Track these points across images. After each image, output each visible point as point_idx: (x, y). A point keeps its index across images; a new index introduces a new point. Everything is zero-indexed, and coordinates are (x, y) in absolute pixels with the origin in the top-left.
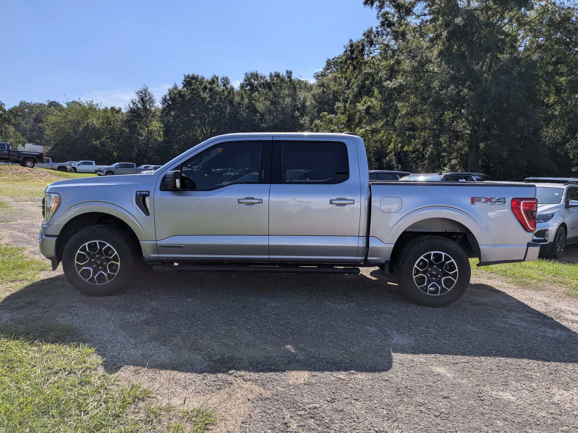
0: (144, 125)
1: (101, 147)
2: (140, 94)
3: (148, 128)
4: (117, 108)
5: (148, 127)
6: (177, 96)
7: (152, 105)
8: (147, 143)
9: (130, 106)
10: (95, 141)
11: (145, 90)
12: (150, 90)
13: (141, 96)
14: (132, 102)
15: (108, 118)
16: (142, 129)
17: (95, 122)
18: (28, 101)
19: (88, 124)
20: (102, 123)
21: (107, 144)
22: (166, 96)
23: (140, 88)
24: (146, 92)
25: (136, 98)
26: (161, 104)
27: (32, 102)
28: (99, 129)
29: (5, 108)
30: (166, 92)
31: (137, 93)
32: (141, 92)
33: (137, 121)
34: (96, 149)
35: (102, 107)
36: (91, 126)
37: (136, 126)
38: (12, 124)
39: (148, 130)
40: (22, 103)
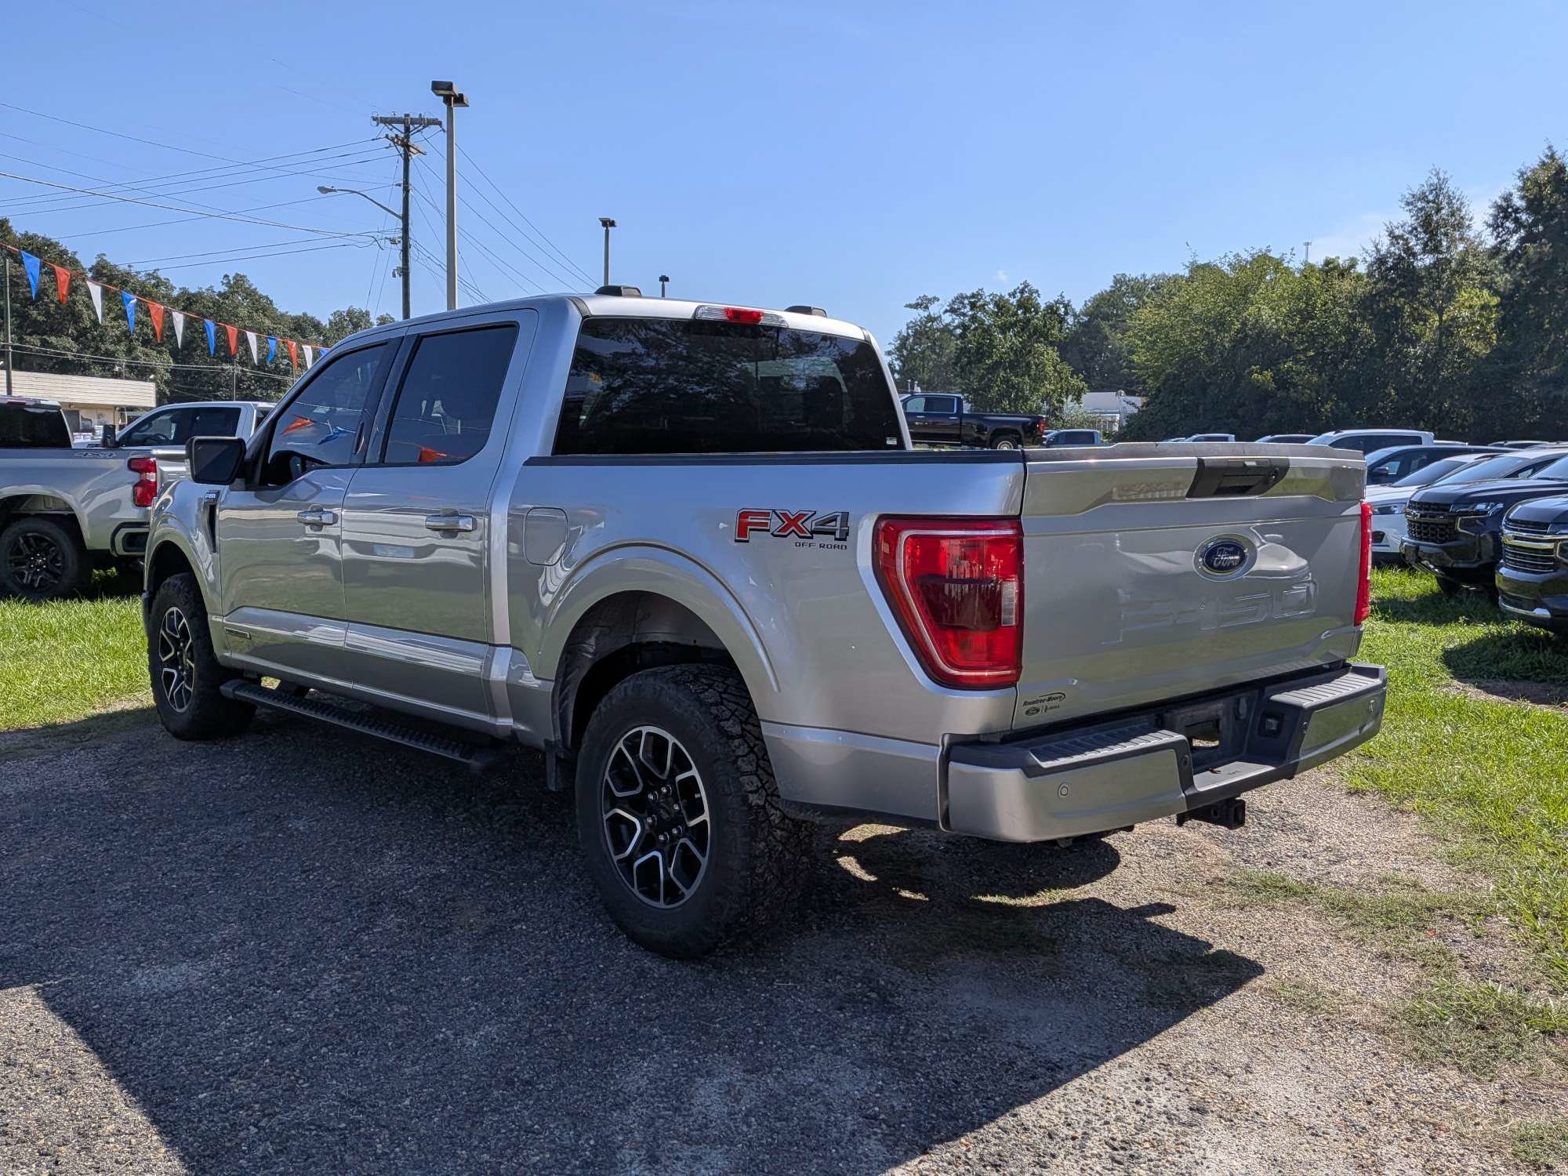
0: (1425, 306)
1: (1278, 389)
2: (1420, 205)
3: (1441, 317)
4: (1343, 261)
5: (1440, 312)
6: (1548, 190)
7: (1457, 234)
8: (1430, 366)
9: (1378, 251)
10: (1261, 373)
11: (1437, 189)
12: (1451, 187)
13: (1422, 209)
14: (1391, 234)
15: (1308, 294)
16: (1416, 321)
17: (1266, 313)
18: (1133, 272)
19: (1244, 324)
20: (1290, 315)
21: (1296, 379)
22: (1507, 198)
23: (1418, 182)
24: (1437, 196)
25: (1405, 218)
26: (1489, 226)
27: (1144, 275)
28: (1277, 336)
29: (1039, 300)
30: (1511, 185)
31: (1408, 204)
32: (1423, 197)
33: (1402, 295)
34: (1263, 397)
35: (1295, 264)
36: (1254, 326)
37: (1397, 312)
38: (1052, 344)
39: (1441, 320)
40: (1119, 281)
